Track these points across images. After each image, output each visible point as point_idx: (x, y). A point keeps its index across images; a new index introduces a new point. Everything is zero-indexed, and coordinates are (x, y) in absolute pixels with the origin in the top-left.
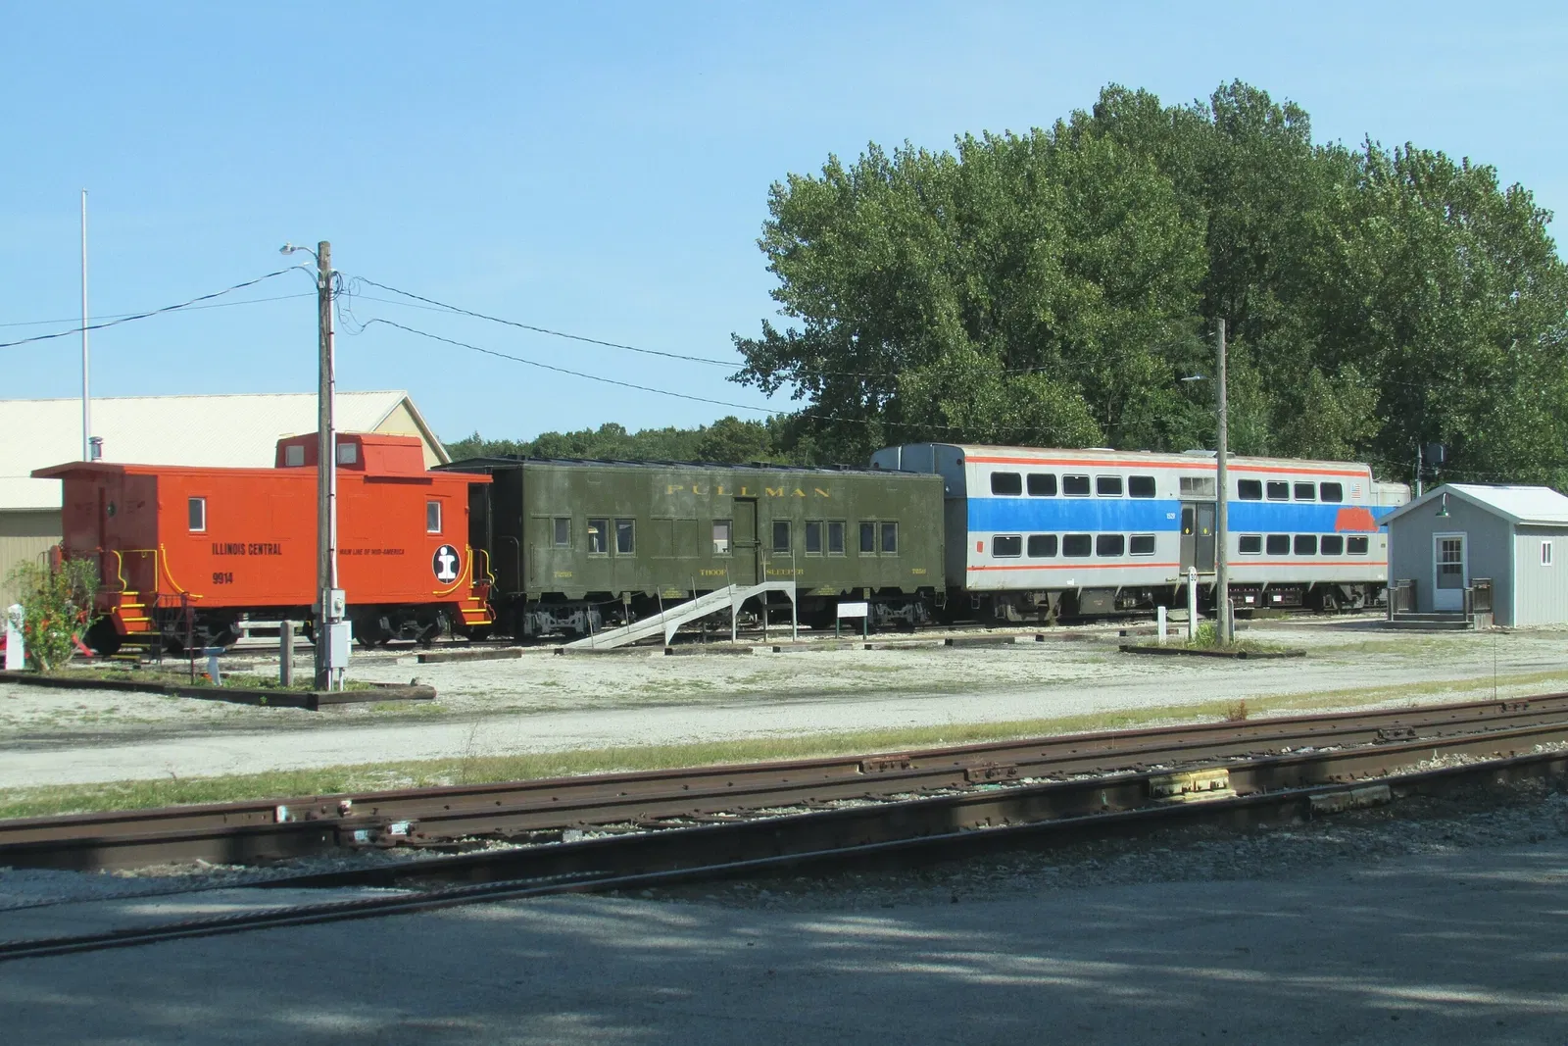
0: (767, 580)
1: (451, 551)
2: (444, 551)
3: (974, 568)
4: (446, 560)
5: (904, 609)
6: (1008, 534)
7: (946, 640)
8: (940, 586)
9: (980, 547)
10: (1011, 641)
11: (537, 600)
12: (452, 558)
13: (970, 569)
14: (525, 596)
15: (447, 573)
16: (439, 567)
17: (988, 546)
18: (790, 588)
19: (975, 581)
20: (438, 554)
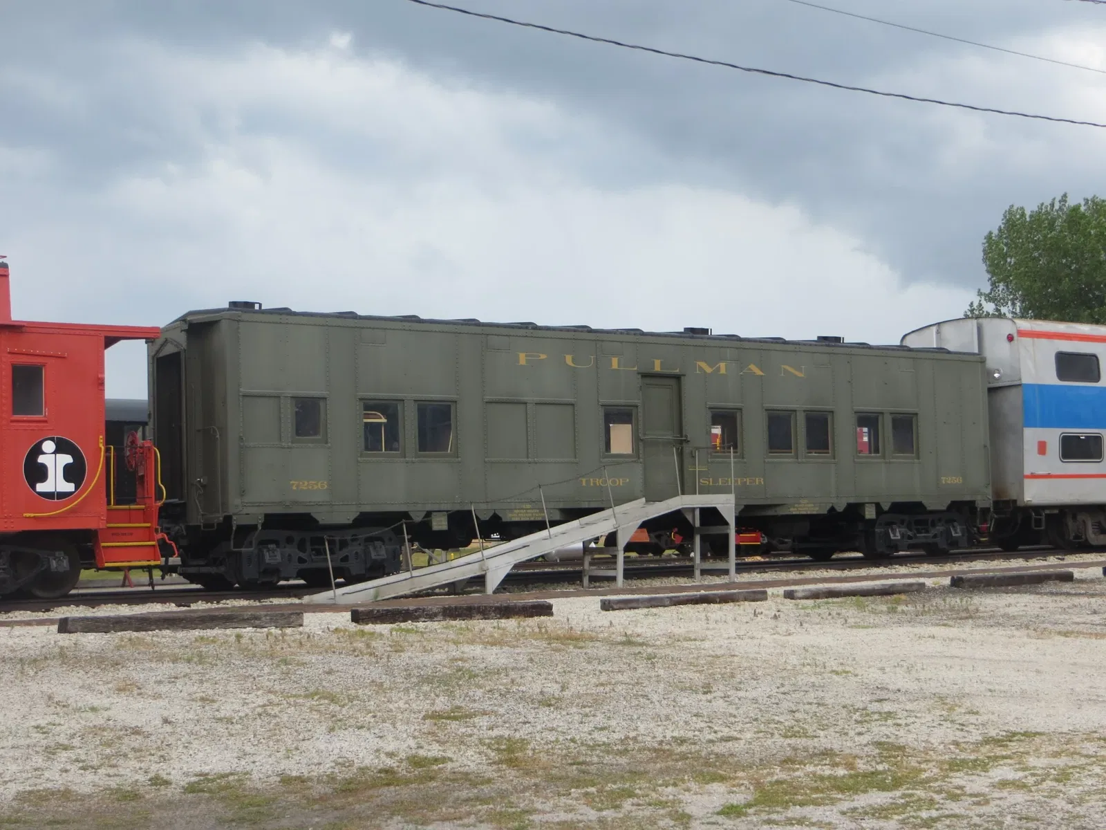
0: (699, 494)
1: (62, 447)
2: (49, 446)
3: (1033, 476)
4: (54, 462)
5: (933, 532)
6: (1082, 432)
7: (953, 579)
8: (984, 500)
9: (1042, 448)
10: (1068, 578)
11: (254, 527)
12: (67, 459)
13: (1028, 477)
14: (228, 519)
15: (55, 482)
16: (38, 473)
17: (1054, 447)
18: (726, 505)
19: (1035, 493)
20: (37, 450)
